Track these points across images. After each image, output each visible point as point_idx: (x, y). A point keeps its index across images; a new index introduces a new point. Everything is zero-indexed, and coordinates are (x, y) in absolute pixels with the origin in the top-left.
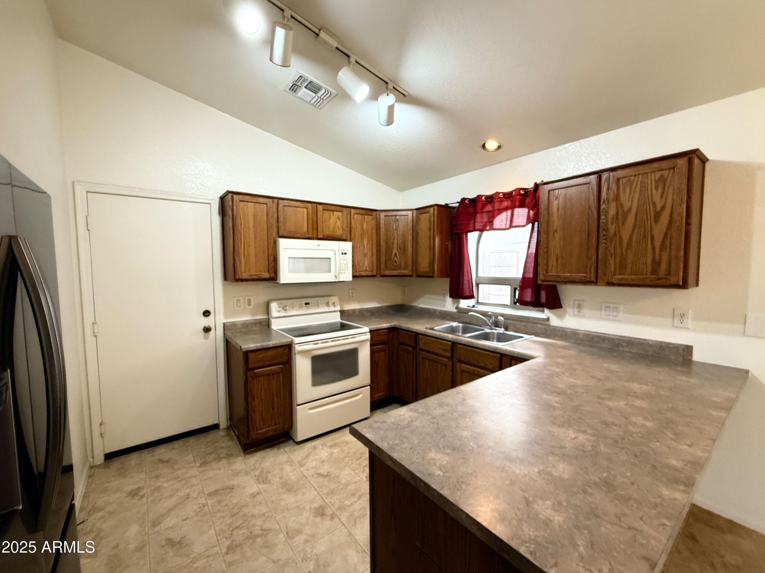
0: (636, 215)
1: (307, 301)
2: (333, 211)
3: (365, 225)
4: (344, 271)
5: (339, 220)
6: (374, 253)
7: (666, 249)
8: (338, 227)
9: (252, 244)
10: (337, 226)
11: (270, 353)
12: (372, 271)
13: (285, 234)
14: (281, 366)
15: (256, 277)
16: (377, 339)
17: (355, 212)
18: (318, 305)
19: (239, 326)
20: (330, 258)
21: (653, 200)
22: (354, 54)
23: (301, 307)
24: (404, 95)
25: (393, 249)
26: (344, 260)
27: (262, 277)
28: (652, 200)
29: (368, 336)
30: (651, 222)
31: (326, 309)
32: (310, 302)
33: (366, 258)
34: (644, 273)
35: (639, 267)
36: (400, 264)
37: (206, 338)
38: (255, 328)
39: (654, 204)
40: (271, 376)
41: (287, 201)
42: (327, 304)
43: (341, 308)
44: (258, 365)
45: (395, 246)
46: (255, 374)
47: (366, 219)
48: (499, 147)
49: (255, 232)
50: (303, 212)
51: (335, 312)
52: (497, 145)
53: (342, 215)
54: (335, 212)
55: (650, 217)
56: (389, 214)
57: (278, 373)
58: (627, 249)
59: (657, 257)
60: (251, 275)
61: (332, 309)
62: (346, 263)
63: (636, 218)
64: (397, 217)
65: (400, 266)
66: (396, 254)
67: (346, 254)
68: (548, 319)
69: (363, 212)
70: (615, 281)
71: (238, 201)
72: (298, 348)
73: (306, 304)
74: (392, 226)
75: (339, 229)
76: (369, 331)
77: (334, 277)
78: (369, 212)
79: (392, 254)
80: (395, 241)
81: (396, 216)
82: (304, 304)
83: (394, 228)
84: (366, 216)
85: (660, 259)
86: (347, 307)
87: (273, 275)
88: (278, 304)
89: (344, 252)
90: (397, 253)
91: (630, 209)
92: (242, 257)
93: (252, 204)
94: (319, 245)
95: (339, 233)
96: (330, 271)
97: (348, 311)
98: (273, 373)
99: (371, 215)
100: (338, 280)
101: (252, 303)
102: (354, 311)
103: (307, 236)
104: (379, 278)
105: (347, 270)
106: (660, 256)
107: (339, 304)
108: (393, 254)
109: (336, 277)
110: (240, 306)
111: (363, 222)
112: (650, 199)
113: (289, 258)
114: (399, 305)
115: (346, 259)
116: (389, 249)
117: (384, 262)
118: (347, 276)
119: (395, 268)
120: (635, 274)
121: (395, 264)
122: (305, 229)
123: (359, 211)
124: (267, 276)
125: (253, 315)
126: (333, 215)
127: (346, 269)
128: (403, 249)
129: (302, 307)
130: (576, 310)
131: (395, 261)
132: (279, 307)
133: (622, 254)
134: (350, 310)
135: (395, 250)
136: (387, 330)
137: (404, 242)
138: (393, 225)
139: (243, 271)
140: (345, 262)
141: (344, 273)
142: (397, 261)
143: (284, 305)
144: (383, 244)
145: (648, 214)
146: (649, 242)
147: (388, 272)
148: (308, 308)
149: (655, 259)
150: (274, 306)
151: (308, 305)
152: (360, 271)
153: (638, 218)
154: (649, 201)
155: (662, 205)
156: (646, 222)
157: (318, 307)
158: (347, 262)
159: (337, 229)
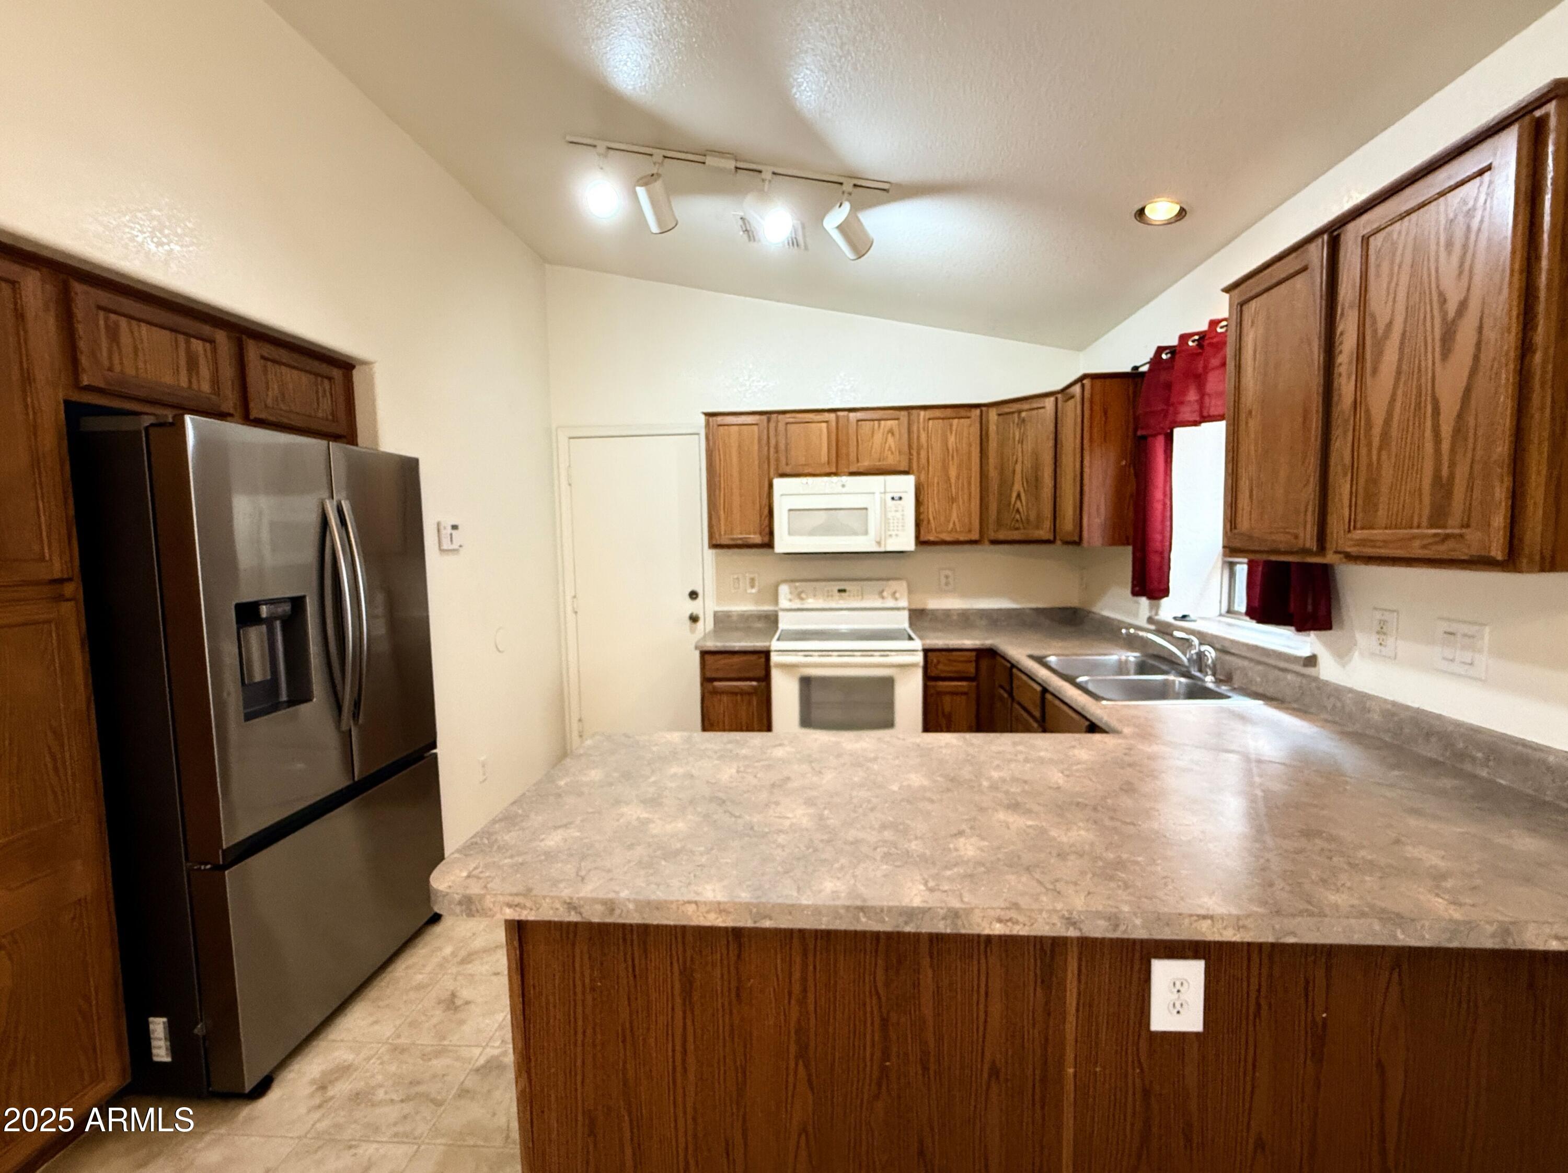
0: (1402, 343)
1: (842, 585)
2: (879, 420)
3: (952, 439)
4: (896, 532)
5: (893, 434)
6: (973, 492)
7: (1466, 440)
8: (890, 447)
9: (736, 491)
10: (887, 448)
11: (736, 659)
12: (970, 531)
13: (788, 470)
14: (754, 683)
15: (740, 542)
16: (947, 668)
17: (927, 417)
18: (862, 595)
19: (735, 618)
20: (866, 509)
21: (1441, 288)
22: (766, 164)
23: (829, 595)
24: (884, 190)
25: (1013, 484)
26: (897, 511)
27: (751, 542)
28: (1438, 287)
29: (919, 658)
30: (1434, 357)
31: (878, 603)
32: (847, 588)
33: (954, 506)
34: (1415, 524)
35: (1404, 501)
36: (1028, 515)
37: (693, 631)
38: (759, 625)
39: (1443, 301)
40: (739, 697)
41: (793, 415)
42: (881, 594)
43: (909, 602)
44: (720, 675)
45: (1018, 476)
46: (714, 687)
47: (954, 428)
48: (1182, 213)
49: (740, 472)
50: (821, 430)
51: (898, 609)
52: (1176, 209)
53: (899, 425)
54: (883, 422)
55: (1433, 340)
56: (1006, 409)
57: (749, 694)
58: (1380, 449)
59: (1445, 472)
60: (733, 539)
61: (890, 603)
62: (901, 517)
63: (1401, 349)
64: (1023, 414)
65: (1028, 521)
66: (1019, 496)
67: (900, 498)
68: (1311, 661)
69: (949, 412)
70: (1350, 547)
71: (715, 426)
72: (775, 658)
73: (840, 591)
74: (1011, 436)
75: (892, 453)
76: (920, 648)
77: (874, 543)
78: (963, 412)
79: (1010, 496)
80: (1018, 468)
81: (1020, 412)
82: (836, 591)
83: (1017, 438)
84: (956, 421)
85: (1452, 476)
86: (934, 604)
87: (766, 539)
88: (790, 588)
89: (896, 496)
90: (1023, 495)
91: (1390, 325)
92: (722, 512)
93: (736, 428)
94: (843, 486)
95: (891, 460)
96: (866, 533)
97: (933, 612)
98: (742, 693)
99: (969, 418)
100: (882, 549)
101: (757, 583)
102: (947, 613)
103: (828, 470)
104: (988, 547)
105: (903, 530)
106: (1452, 464)
107: (906, 594)
108: (1014, 495)
109: (879, 543)
110: (739, 588)
111: (949, 433)
112: (1434, 286)
113: (790, 510)
114: (1071, 608)
115: (900, 509)
116: (1005, 484)
117: (995, 513)
118: (905, 541)
119: (1017, 525)
120: (1396, 528)
121: (1018, 516)
122: (824, 459)
123: (937, 413)
124: (757, 539)
125: (757, 603)
126: (879, 426)
127: (900, 528)
128: (1034, 482)
129: (832, 596)
130: (1374, 637)
131: (1018, 511)
132: (791, 593)
133: (1370, 465)
134: (937, 610)
135: (1017, 487)
136: (974, 654)
137: (1037, 467)
138: (1014, 434)
139: (723, 533)
140: (899, 515)
141: (897, 535)
142: (1021, 510)
143: (800, 590)
144: (993, 473)
145: (1429, 333)
146: (1429, 423)
147: (1001, 536)
148: (842, 598)
149: (1440, 478)
150: (784, 590)
151: (843, 594)
152: (941, 532)
153: (1407, 350)
154: (1430, 293)
155: (1462, 297)
156: (1423, 358)
157: (862, 598)
158: (903, 515)
159: (887, 453)
